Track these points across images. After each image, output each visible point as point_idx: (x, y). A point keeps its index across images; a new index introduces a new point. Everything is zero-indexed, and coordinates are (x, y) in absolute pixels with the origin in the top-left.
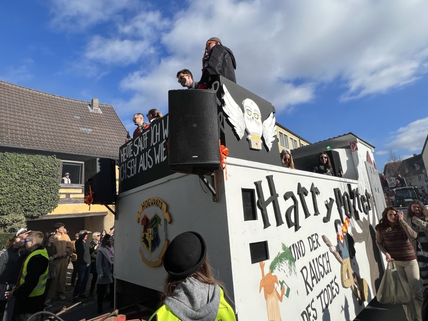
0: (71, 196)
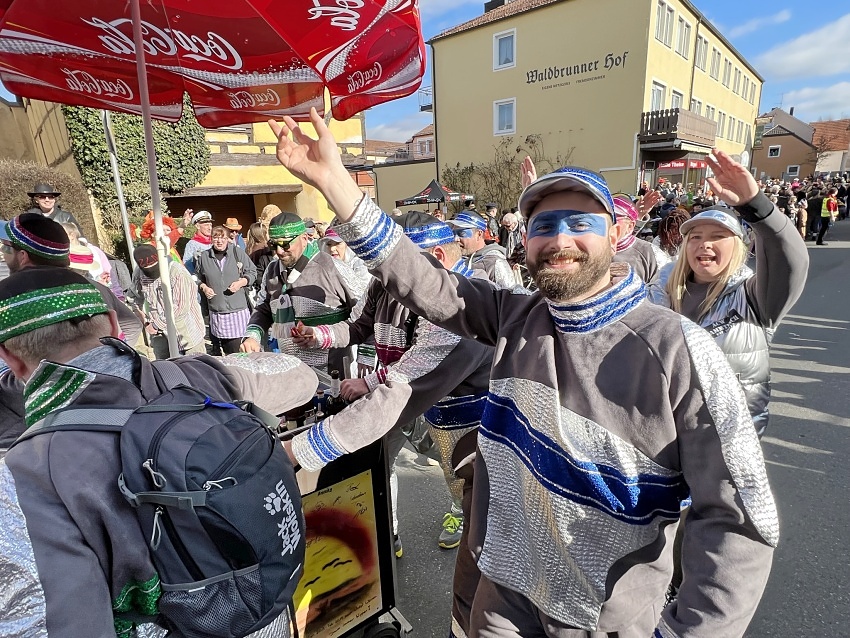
0: (231, 149)
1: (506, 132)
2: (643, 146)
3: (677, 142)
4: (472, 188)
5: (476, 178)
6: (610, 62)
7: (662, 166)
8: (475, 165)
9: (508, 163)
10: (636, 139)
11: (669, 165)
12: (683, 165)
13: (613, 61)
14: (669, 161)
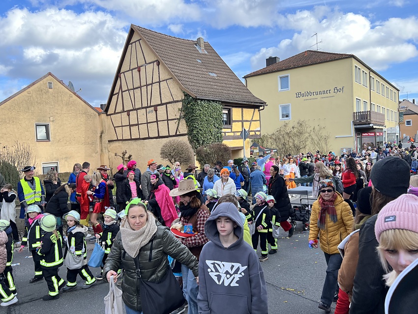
1: (286, 119)
2: (356, 127)
3: (371, 125)
7: (364, 135)
9: (288, 134)
10: (352, 123)
13: (337, 90)
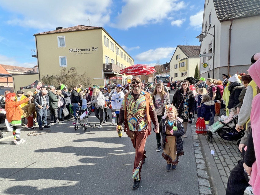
1: (64, 66)
3: (113, 72)
4: (53, 83)
5: (54, 80)
6: (93, 49)
7: (110, 78)
8: (54, 76)
9: (66, 76)
10: (102, 71)
11: (112, 78)
12: (116, 78)
13: (94, 49)
14: (112, 77)
